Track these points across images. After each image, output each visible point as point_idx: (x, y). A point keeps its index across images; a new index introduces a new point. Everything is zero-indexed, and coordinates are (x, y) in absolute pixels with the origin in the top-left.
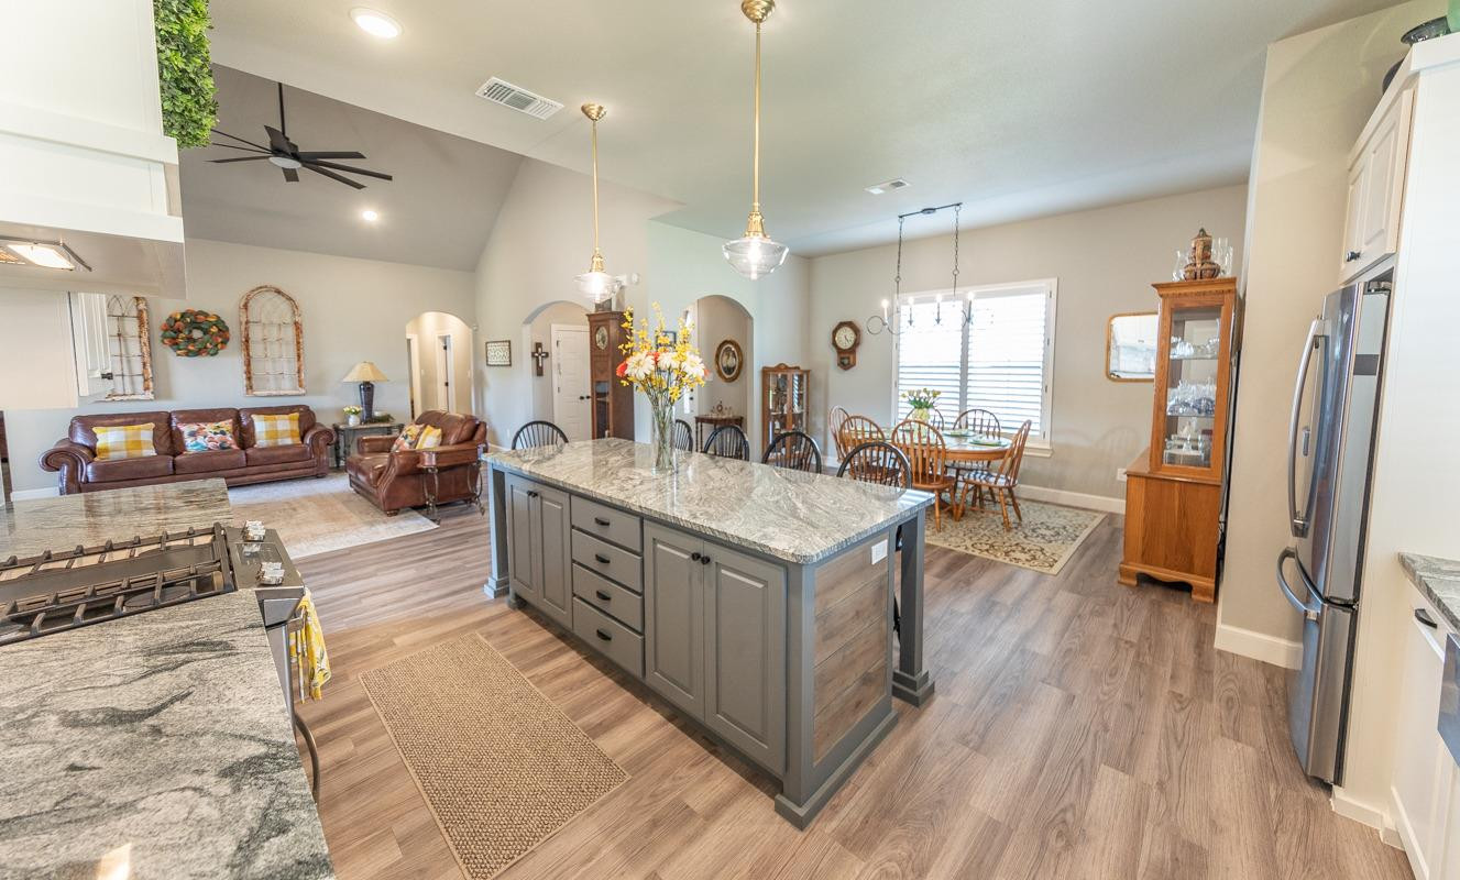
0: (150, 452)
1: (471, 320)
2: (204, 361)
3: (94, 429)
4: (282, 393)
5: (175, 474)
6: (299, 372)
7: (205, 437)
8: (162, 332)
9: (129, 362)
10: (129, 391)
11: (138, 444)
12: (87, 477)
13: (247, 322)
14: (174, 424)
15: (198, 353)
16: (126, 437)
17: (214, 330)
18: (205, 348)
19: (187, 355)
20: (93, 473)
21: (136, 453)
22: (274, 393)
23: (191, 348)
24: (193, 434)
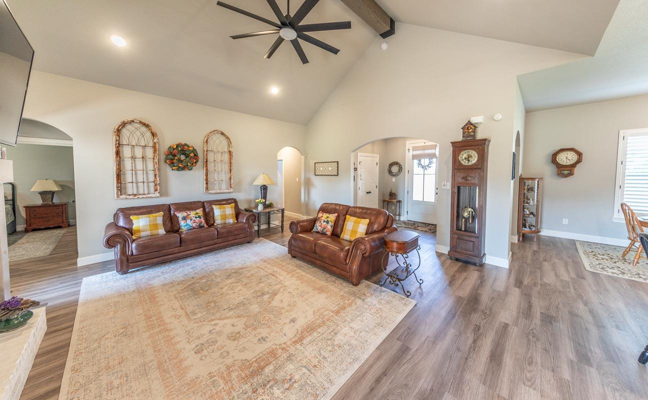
0: (162, 231)
1: (303, 151)
2: (186, 173)
3: (131, 217)
4: (222, 191)
5: (181, 246)
6: (230, 179)
7: (191, 220)
8: (165, 156)
9: (147, 174)
10: (146, 192)
11: (156, 226)
12: (132, 251)
13: (207, 151)
14: (172, 212)
15: (183, 169)
16: (150, 221)
17: (192, 155)
18: (187, 165)
19: (178, 170)
20: (136, 249)
21: (155, 232)
22: (219, 191)
23: (180, 165)
24: (184, 218)
